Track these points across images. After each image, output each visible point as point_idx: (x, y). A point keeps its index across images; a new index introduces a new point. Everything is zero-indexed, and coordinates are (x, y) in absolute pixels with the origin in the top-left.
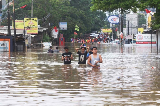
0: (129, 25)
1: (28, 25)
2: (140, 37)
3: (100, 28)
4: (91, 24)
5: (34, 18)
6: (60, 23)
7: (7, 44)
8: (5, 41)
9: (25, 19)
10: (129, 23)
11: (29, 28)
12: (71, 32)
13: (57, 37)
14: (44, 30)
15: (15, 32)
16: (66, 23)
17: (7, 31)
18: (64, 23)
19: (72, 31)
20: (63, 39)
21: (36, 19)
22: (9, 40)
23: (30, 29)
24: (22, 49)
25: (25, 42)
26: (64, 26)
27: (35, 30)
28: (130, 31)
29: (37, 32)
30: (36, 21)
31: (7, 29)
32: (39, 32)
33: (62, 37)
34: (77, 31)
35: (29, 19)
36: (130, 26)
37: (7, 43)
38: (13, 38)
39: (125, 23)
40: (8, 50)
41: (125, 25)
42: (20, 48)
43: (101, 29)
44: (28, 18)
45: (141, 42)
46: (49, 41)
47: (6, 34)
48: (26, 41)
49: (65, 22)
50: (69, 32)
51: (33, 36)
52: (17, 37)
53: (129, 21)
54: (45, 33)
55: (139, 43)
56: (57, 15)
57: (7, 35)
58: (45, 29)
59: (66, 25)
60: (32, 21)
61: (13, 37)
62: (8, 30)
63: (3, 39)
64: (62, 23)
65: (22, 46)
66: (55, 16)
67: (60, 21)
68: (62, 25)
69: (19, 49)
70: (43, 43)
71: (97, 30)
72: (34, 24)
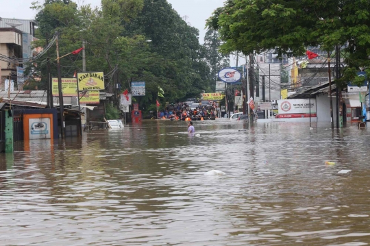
0: (264, 83)
1: (85, 87)
2: (286, 105)
3: (199, 93)
4: (186, 84)
5: (97, 73)
6: (133, 84)
7: (46, 124)
8: (42, 118)
9: (79, 75)
10: (263, 79)
11: (84, 92)
12: (149, 100)
13: (127, 111)
14: (107, 97)
15: (61, 101)
16: (144, 83)
17: (46, 99)
18: (140, 83)
19: (151, 99)
20: (138, 113)
21: (101, 74)
22: (51, 115)
23: (87, 94)
24: (75, 133)
25: (80, 119)
26: (139, 89)
27: (94, 97)
28: (267, 96)
29: (98, 101)
30: (102, 79)
31: (46, 95)
32: (101, 101)
33: (136, 109)
34: (161, 99)
35: (87, 75)
36: (267, 85)
37: (47, 122)
38: (58, 112)
39: (257, 79)
40: (49, 135)
41: (257, 82)
42: (71, 131)
43: (202, 94)
44: (84, 74)
45: (287, 115)
46: (117, 117)
47: (43, 105)
48: (82, 117)
49: (142, 81)
50: (147, 101)
51: (92, 108)
52: (66, 110)
53: (263, 77)
54: (110, 103)
55: (284, 116)
56: (129, 68)
57: (47, 107)
58: (110, 95)
59: (144, 87)
60: (93, 78)
61: (58, 109)
62: (48, 97)
63: (39, 115)
64: (136, 83)
65: (74, 127)
66: (125, 70)
67: (132, 81)
68: (136, 87)
69: (68, 134)
70: (108, 121)
71: (195, 96)
72: (96, 84)
